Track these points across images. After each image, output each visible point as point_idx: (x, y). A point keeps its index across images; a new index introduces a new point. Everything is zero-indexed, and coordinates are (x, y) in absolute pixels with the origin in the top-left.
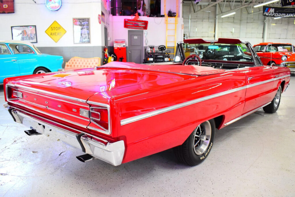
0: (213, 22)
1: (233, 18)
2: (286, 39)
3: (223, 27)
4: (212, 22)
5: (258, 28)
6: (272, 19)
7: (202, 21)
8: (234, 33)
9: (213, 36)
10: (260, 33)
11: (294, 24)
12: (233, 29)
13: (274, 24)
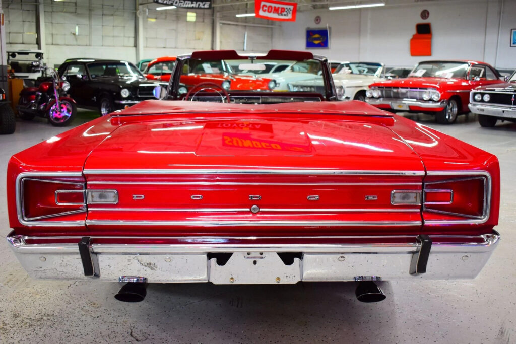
0: (32, 11)
1: (74, 4)
2: (175, 48)
3: (53, 22)
4: (29, 10)
5: (124, 27)
6: (149, 9)
7: (7, 7)
8: (78, 35)
9: (35, 42)
10: (129, 37)
11: (187, 21)
12: (77, 28)
13: (153, 20)
